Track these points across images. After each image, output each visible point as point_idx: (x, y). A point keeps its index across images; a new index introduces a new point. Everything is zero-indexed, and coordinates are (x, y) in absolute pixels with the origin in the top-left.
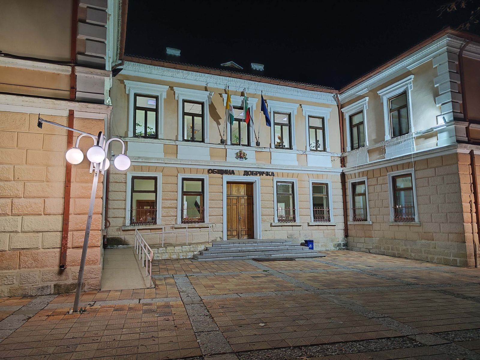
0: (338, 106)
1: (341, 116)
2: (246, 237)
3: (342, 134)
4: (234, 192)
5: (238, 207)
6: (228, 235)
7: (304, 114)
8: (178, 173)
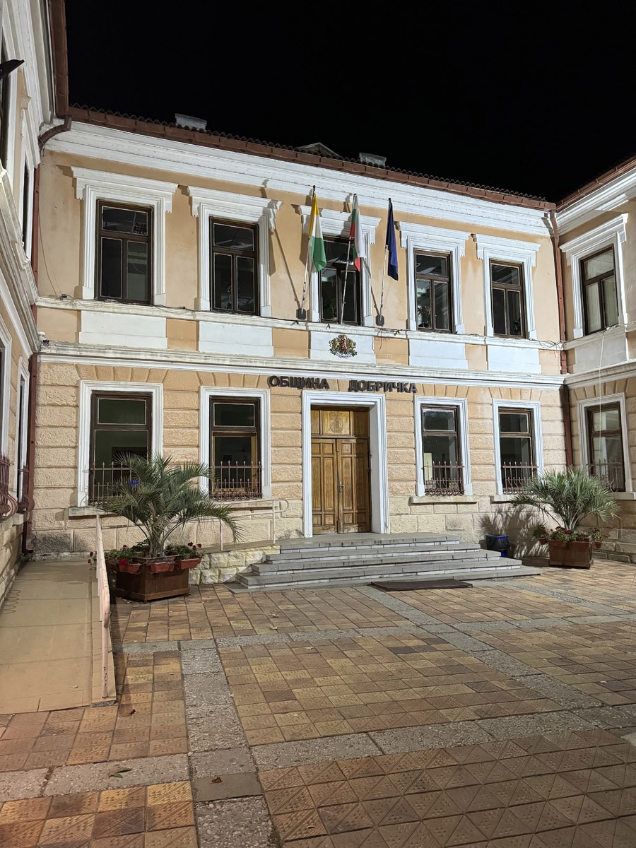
0: (553, 239)
1: (561, 261)
2: (353, 529)
3: (561, 301)
4: (328, 429)
5: (335, 463)
6: (314, 525)
7: (480, 255)
8: (201, 385)
